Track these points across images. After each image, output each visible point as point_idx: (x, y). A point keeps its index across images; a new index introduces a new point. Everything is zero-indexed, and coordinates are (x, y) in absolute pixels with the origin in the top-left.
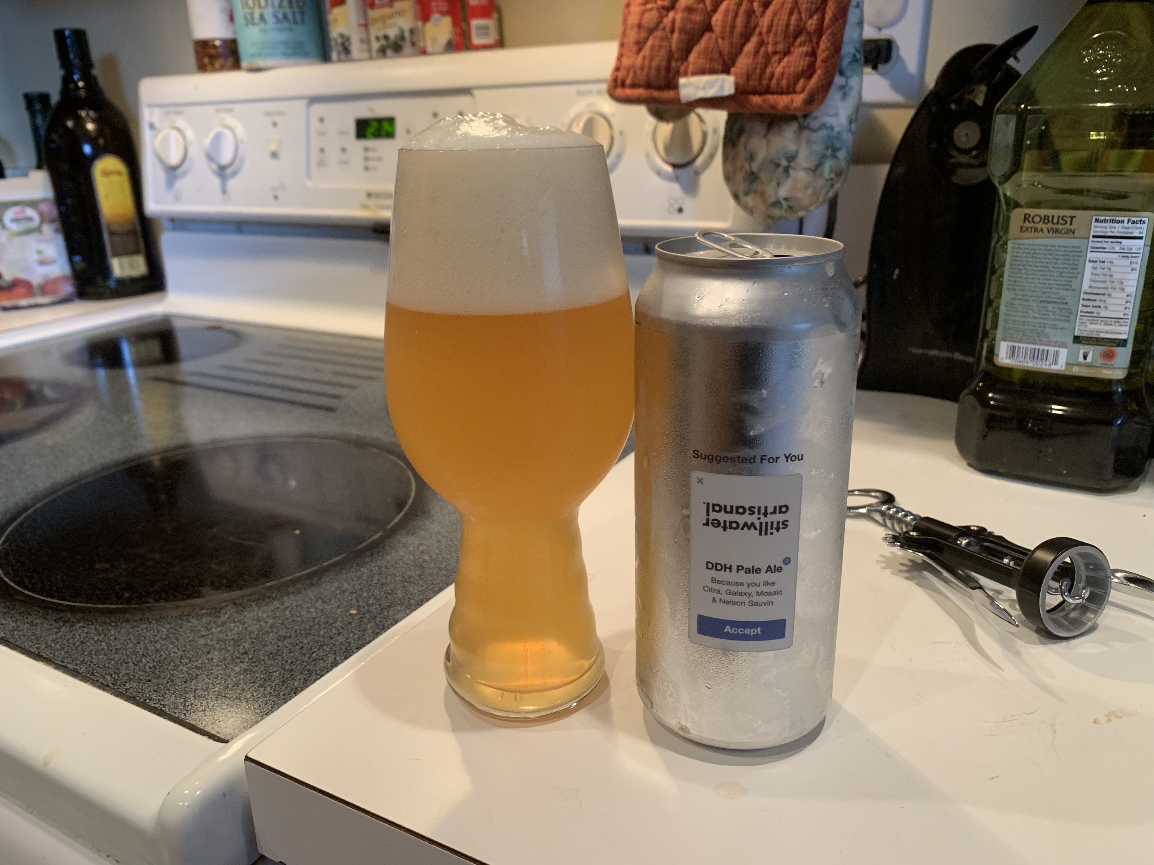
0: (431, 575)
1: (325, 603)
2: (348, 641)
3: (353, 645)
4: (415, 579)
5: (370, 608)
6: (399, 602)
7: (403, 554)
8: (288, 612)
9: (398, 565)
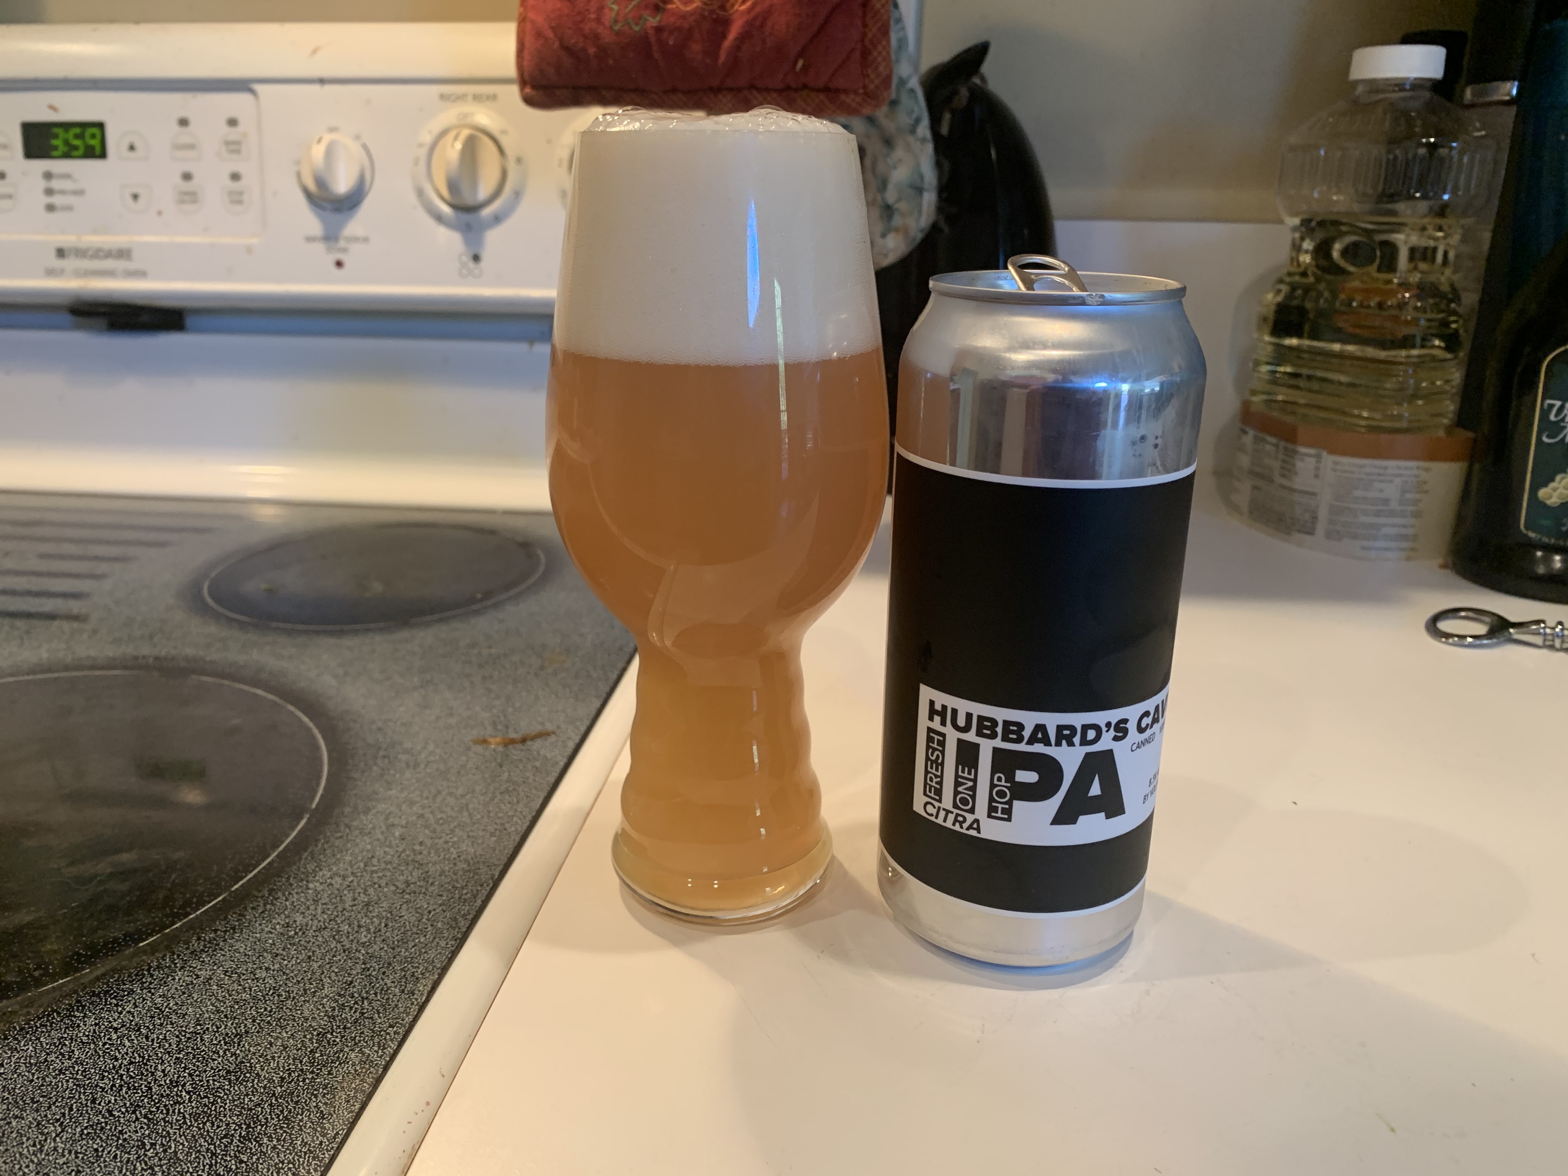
0: (442, 873)
1: (279, 957)
2: (366, 1015)
3: (379, 1021)
4: (421, 887)
5: (369, 951)
6: (415, 930)
7: (369, 847)
8: (215, 987)
9: (375, 868)
